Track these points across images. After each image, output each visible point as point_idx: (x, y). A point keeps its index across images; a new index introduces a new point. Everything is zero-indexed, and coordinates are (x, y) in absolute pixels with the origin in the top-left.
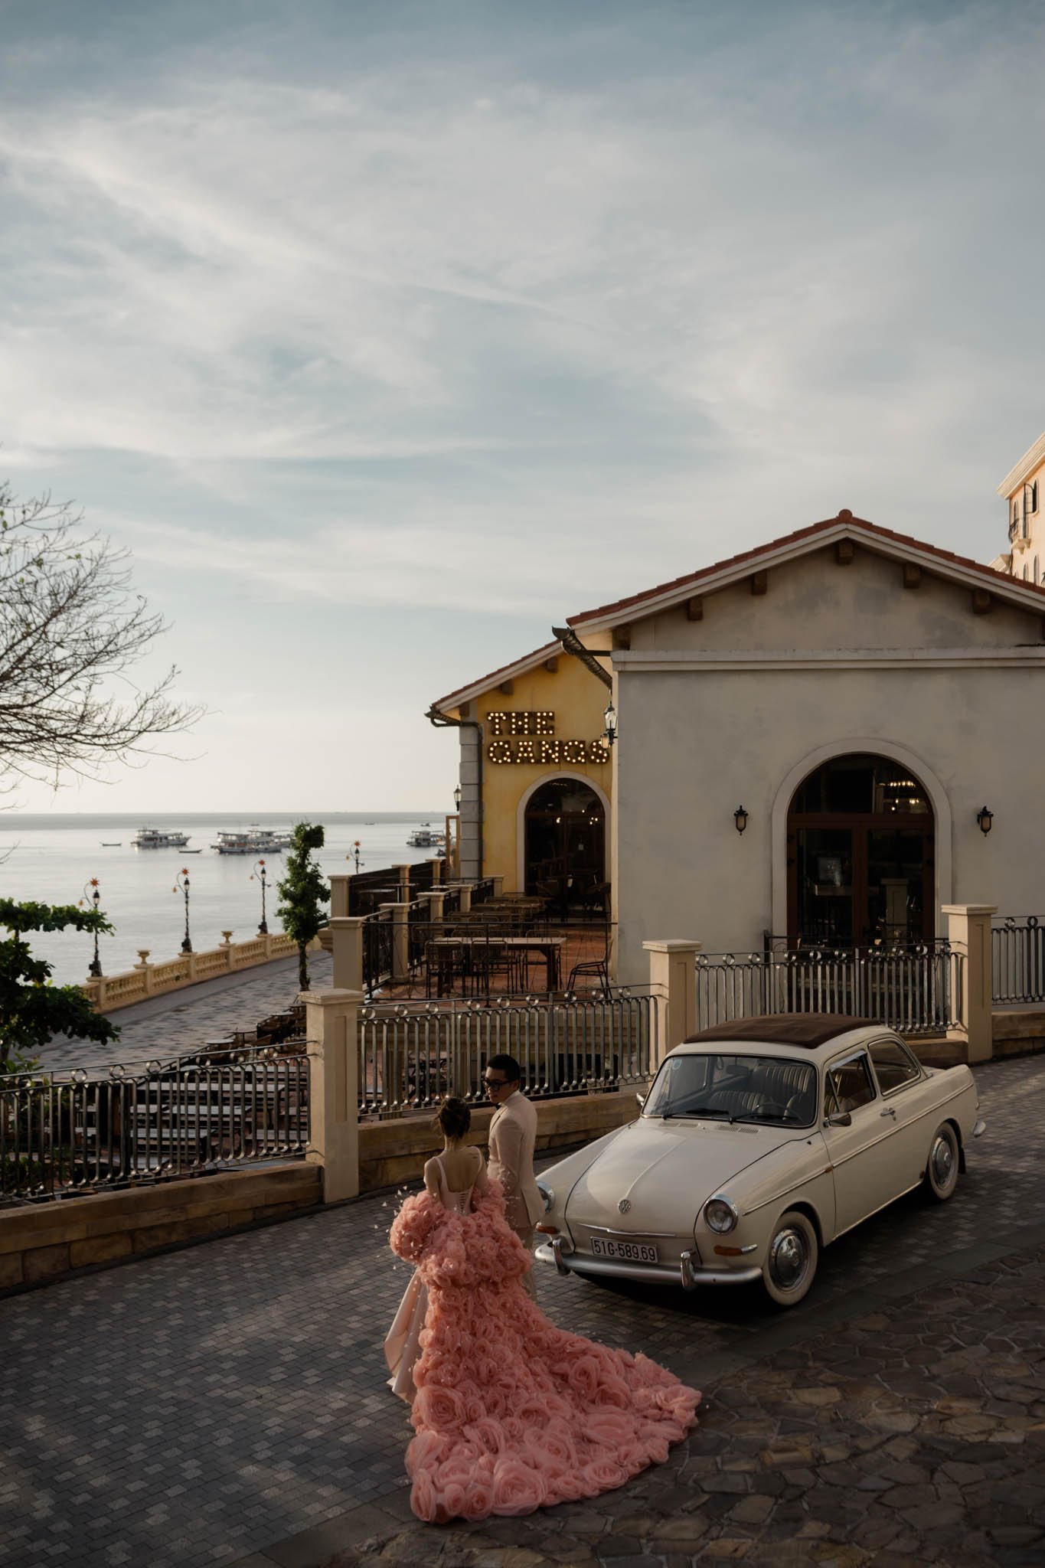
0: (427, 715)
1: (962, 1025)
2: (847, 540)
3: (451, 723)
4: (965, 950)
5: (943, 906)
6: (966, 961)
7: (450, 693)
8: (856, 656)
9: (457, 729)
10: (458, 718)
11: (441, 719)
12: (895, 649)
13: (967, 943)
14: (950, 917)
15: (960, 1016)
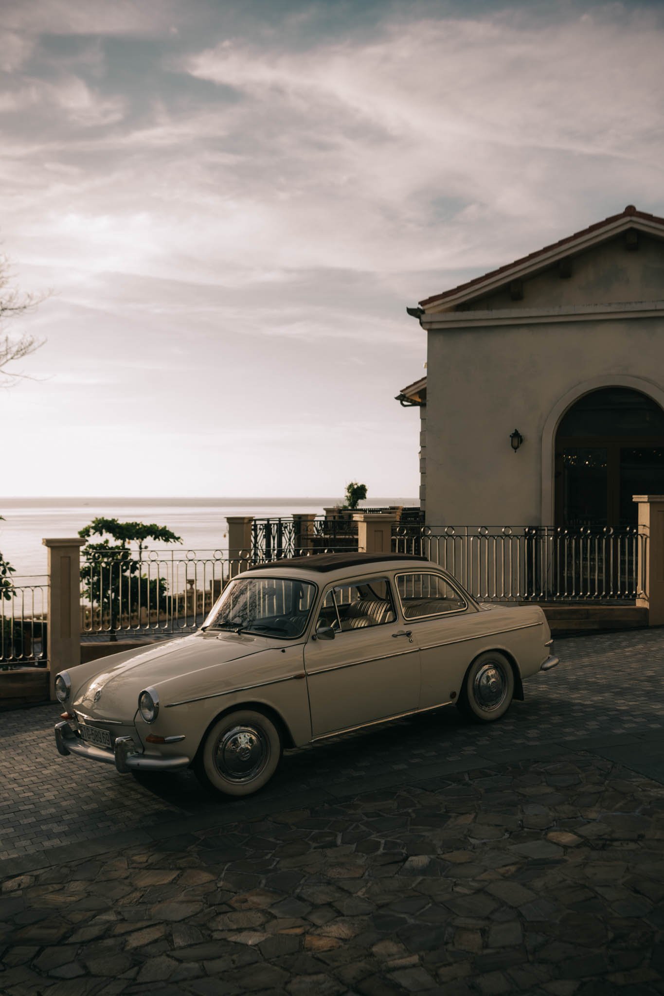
0: (397, 398)
1: (646, 595)
2: (631, 230)
3: (414, 404)
4: (647, 532)
5: (634, 496)
6: (648, 540)
7: (412, 383)
8: (609, 310)
9: (418, 407)
10: (419, 400)
11: (407, 401)
12: (641, 302)
13: (649, 526)
14: (639, 504)
15: (644, 588)
